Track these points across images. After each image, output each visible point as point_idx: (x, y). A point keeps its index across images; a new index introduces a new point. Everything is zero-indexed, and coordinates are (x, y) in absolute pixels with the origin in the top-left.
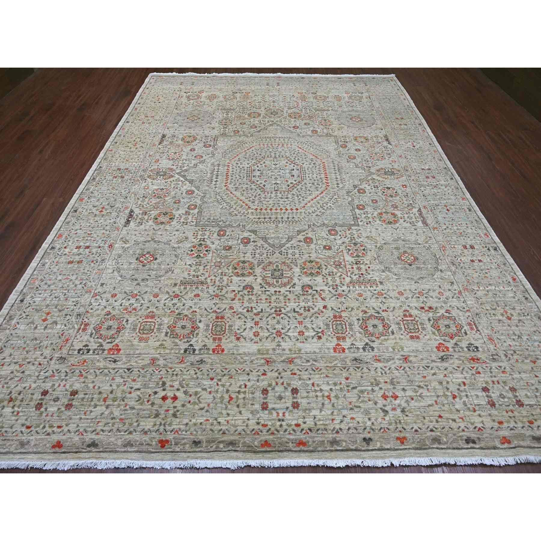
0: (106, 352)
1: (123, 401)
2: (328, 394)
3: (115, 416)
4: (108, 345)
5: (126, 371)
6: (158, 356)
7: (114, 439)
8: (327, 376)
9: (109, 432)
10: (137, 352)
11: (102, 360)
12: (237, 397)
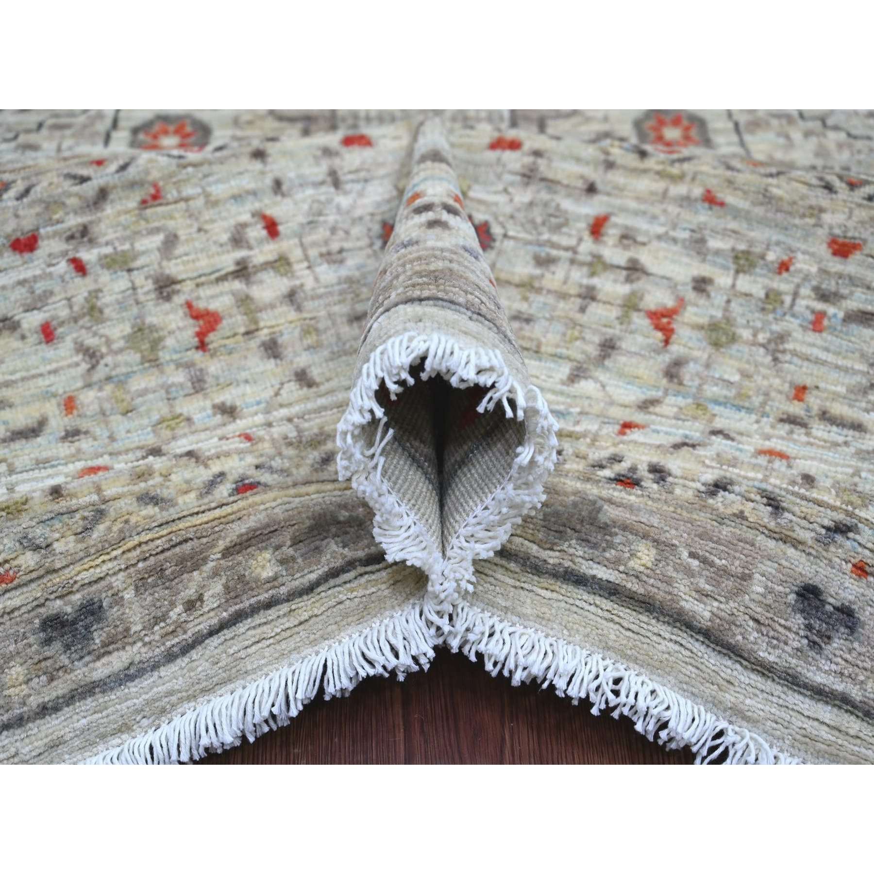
2: (670, 303)
8: (710, 199)
12: (244, 302)
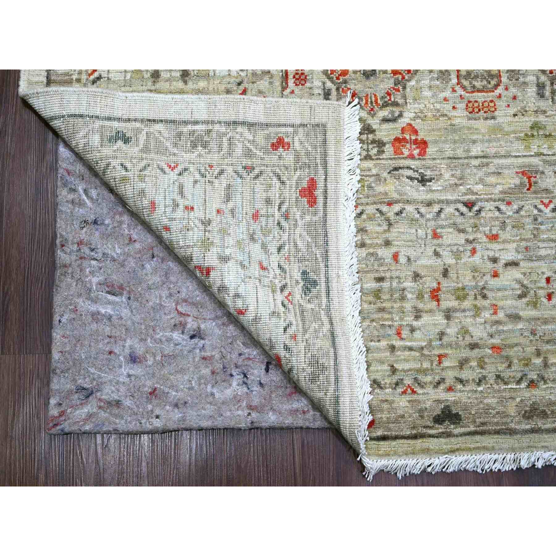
0: (389, 150)
1: (485, 297)
3: (475, 340)
4: (386, 126)
5: (464, 209)
6: (535, 161)
7: (495, 401)
9: (479, 384)
10: (476, 150)
11: (385, 175)
